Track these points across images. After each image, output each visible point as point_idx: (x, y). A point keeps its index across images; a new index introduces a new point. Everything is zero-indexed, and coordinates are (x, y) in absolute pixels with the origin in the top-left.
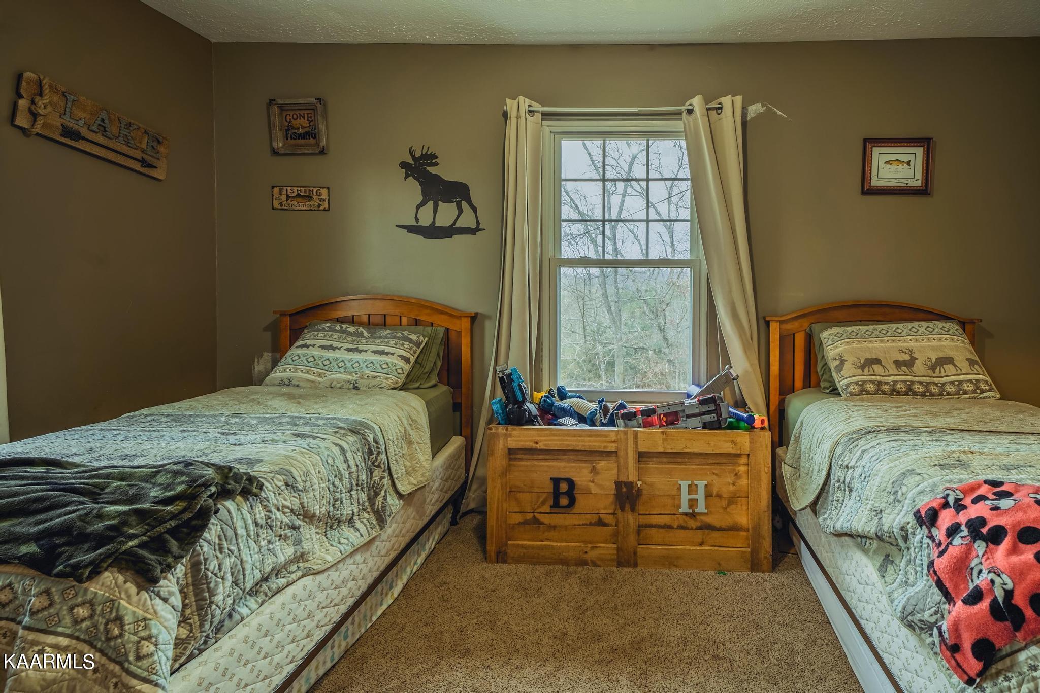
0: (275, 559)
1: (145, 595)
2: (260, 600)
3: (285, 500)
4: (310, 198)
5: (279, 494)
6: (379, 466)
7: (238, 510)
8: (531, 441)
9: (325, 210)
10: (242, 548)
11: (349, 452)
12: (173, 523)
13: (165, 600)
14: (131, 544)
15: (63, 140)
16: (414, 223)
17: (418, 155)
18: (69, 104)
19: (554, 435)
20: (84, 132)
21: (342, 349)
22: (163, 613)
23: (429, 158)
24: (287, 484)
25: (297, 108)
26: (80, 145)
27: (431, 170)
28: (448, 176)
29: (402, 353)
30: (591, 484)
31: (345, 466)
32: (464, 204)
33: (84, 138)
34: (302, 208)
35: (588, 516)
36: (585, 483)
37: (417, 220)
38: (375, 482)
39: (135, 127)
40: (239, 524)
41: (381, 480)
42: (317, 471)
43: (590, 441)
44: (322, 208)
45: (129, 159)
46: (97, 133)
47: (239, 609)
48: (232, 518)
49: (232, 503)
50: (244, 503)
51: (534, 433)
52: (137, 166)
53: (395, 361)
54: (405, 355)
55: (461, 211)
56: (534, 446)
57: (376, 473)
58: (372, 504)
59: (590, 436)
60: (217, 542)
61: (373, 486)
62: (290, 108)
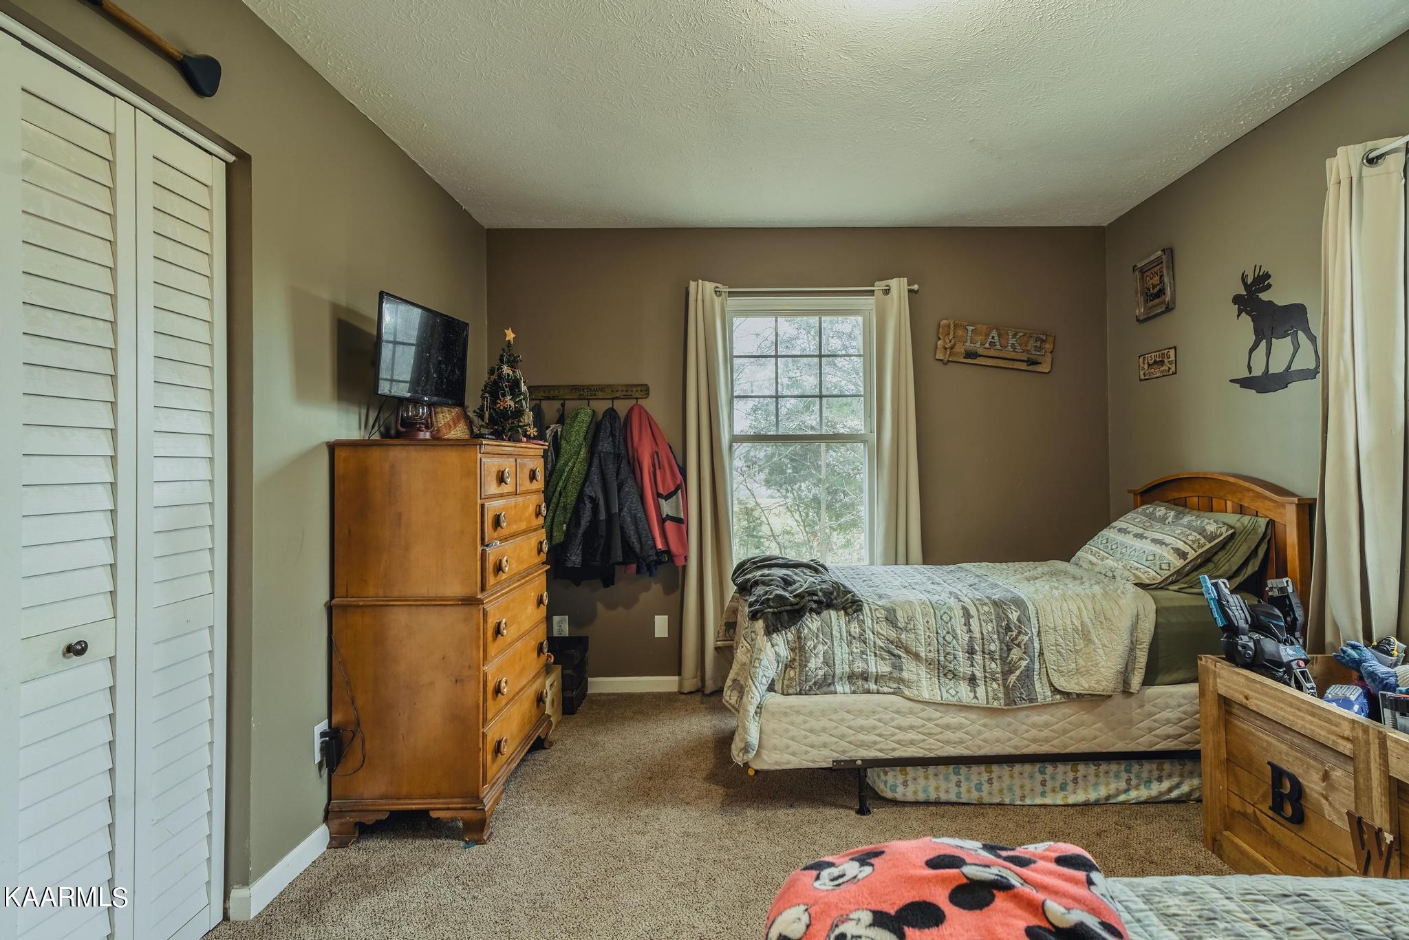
0: (866, 667)
1: (765, 638)
2: (853, 689)
3: (881, 629)
4: (1162, 363)
5: (877, 623)
6: (1019, 645)
7: (838, 619)
8: (1241, 693)
9: (1173, 374)
10: (835, 645)
11: (976, 618)
12: (789, 608)
13: (773, 646)
14: (769, 610)
15: (966, 361)
16: (1247, 375)
17: (1250, 281)
18: (970, 333)
19: (1266, 694)
20: (981, 351)
21: (1131, 534)
22: (768, 651)
23: (1262, 281)
24: (886, 618)
25: (1151, 266)
26: (978, 361)
27: (1264, 296)
28: (1280, 301)
29: (1181, 545)
30: (1324, 801)
31: (965, 629)
32: (1301, 335)
33: (980, 356)
34: (1158, 375)
35: (1322, 855)
36: (1316, 795)
37: (1250, 372)
38: (1012, 660)
39: (1021, 334)
40: (835, 628)
41: (1019, 660)
42: (925, 621)
43: (1311, 723)
44: (1171, 372)
45: (1016, 362)
46: (990, 348)
47: (837, 686)
48: (831, 622)
49: (835, 613)
50: (843, 617)
51: (1242, 680)
52: (1024, 366)
53: (1165, 554)
54: (1182, 548)
55: (1296, 348)
56: (1244, 701)
57: (1014, 651)
58: (1005, 680)
59: (1313, 715)
60: (816, 631)
61: (1010, 663)
62: (1147, 268)
